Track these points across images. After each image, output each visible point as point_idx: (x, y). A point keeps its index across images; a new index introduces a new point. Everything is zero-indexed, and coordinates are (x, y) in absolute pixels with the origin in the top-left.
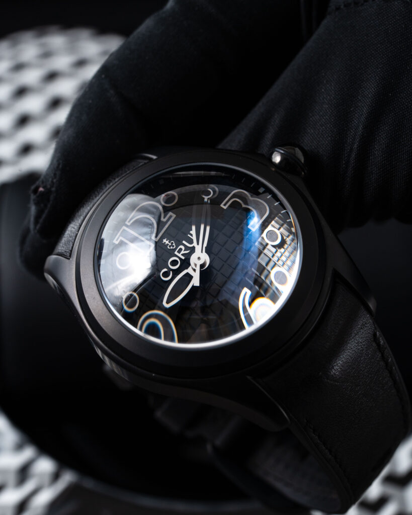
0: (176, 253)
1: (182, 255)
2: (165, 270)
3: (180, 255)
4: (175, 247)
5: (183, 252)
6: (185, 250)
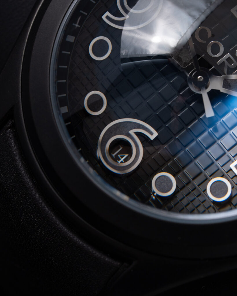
3: (224, 59)
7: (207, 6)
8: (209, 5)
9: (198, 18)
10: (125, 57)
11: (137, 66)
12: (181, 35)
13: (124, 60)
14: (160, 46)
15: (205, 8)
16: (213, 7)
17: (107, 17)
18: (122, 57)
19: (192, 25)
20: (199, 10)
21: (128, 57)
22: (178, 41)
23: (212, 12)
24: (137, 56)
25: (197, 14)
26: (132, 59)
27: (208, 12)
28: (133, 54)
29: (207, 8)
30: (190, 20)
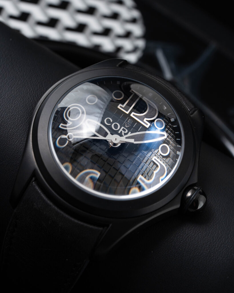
0: (123, 128)
1: (121, 132)
2: (111, 121)
3: (121, 130)
4: (126, 127)
5: (123, 132)
6: (124, 133)
7: (101, 110)
8: (102, 110)
9: (100, 116)
10: (74, 143)
11: (81, 145)
12: (95, 126)
13: (74, 144)
14: (88, 133)
15: (101, 111)
16: (104, 110)
17: (62, 126)
18: (72, 143)
19: (98, 120)
20: (98, 113)
21: (75, 142)
22: (95, 128)
23: (105, 112)
24: (79, 141)
25: (99, 115)
26: (78, 142)
27: (103, 112)
28: (77, 140)
29: (102, 111)
30: (97, 119)
